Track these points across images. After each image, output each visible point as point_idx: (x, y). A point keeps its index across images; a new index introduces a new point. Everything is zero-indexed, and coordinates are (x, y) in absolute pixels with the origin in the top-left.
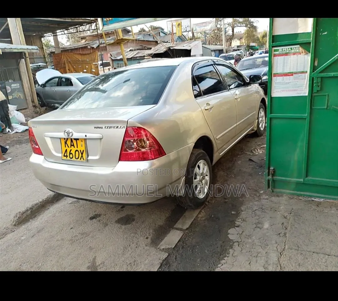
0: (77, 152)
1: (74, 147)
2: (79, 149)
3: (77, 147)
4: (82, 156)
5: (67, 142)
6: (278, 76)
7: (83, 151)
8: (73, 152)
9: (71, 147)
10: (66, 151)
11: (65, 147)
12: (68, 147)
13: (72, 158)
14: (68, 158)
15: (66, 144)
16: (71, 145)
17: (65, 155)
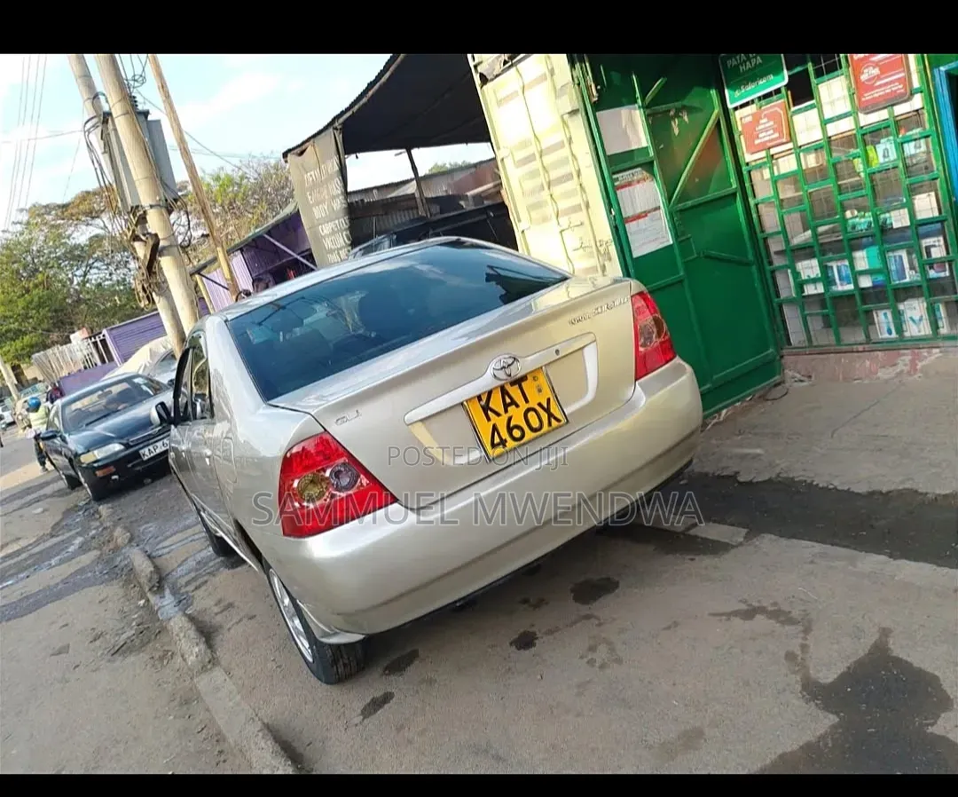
0: (531, 415)
1: (517, 406)
2: (533, 404)
3: (527, 401)
4: (550, 415)
5: (490, 405)
6: (631, 221)
7: (549, 400)
8: (518, 419)
9: (506, 411)
10: (495, 428)
11: (489, 419)
12: (498, 414)
13: (523, 436)
14: (511, 444)
15: (489, 412)
16: (506, 406)
17: (497, 440)
